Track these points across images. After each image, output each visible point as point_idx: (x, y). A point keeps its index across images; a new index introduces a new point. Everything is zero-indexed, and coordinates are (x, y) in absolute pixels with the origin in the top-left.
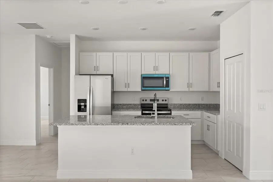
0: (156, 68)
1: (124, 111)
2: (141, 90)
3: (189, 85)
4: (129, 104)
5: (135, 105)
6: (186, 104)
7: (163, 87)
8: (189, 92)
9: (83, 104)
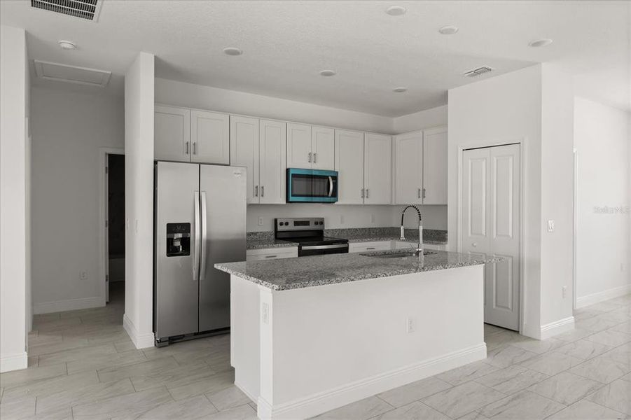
0: (312, 157)
1: (265, 248)
2: (285, 203)
3: (365, 193)
4: (252, 233)
5: (263, 234)
6: (351, 229)
7: (327, 196)
8: (365, 206)
9: (180, 235)
